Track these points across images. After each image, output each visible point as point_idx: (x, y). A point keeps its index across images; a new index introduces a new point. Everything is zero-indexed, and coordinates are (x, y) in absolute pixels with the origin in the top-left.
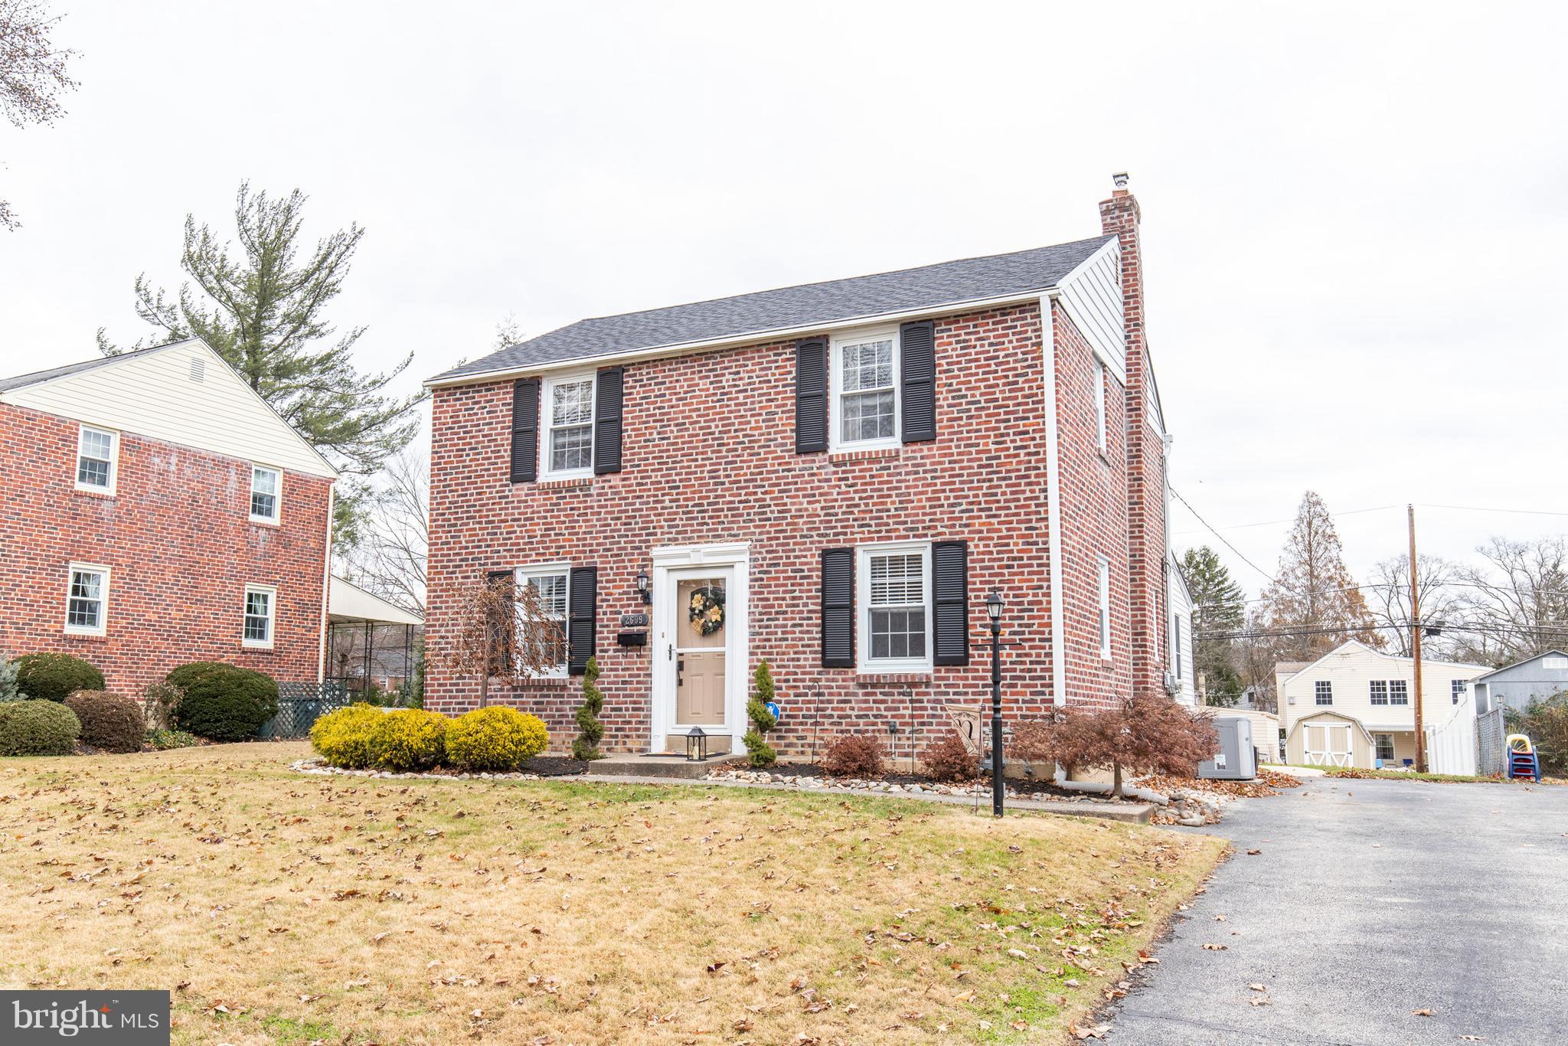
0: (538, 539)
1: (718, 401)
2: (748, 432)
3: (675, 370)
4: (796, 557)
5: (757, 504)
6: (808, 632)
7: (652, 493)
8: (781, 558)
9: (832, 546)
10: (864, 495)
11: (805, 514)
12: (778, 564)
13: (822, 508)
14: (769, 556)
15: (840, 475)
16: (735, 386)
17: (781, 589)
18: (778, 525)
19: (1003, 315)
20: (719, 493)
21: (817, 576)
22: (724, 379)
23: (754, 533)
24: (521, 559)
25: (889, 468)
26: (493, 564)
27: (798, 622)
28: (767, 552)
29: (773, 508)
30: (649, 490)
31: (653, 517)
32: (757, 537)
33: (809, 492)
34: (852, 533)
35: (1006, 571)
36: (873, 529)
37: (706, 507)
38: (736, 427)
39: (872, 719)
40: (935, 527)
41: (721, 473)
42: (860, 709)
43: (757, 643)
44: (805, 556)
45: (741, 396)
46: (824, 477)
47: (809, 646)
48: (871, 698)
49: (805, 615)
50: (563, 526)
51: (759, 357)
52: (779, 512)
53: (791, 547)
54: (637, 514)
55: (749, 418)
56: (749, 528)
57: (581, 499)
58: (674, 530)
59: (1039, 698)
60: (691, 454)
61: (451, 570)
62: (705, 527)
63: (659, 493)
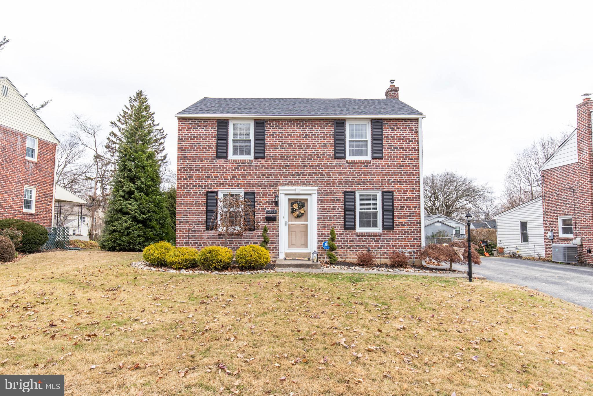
0: (229, 180)
1: (305, 137)
2: (316, 149)
3: (287, 124)
4: (334, 193)
5: (320, 174)
6: (339, 218)
7: (278, 167)
8: (329, 193)
9: (347, 190)
10: (359, 174)
11: (338, 179)
12: (328, 195)
13: (344, 177)
14: (324, 192)
15: (350, 167)
16: (311, 133)
17: (329, 203)
18: (328, 182)
19: (405, 121)
20: (305, 169)
21: (342, 200)
22: (307, 130)
23: (319, 184)
24: (221, 187)
25: (367, 166)
26: (208, 188)
27: (335, 214)
29: (326, 176)
30: (277, 166)
31: (278, 176)
32: (320, 185)
33: (339, 172)
34: (355, 186)
35: (406, 201)
36: (362, 185)
37: (300, 174)
38: (312, 147)
39: (361, 247)
40: (383, 186)
41: (306, 162)
42: (357, 243)
43: (320, 221)
44: (338, 193)
45: (313, 136)
46: (344, 167)
47: (339, 223)
48: (361, 240)
49: (338, 212)
50: (240, 176)
51: (320, 124)
52: (328, 177)
53: (333, 189)
54: (272, 174)
55: (316, 145)
56: (317, 182)
57: (248, 167)
58: (287, 181)
59: (416, 240)
60: (294, 155)
61: (188, 189)
62: (300, 181)
63: (281, 167)
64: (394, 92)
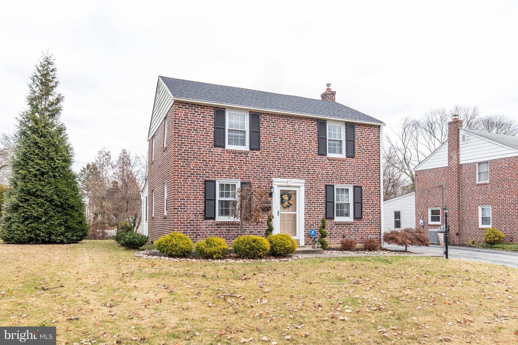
0: (227, 170)
1: (294, 133)
2: (303, 145)
3: (279, 119)
4: (318, 186)
5: (306, 168)
6: (321, 209)
7: (271, 159)
8: (314, 186)
9: (328, 184)
10: (337, 170)
11: (321, 173)
12: (313, 188)
13: (326, 172)
14: (310, 185)
15: (330, 163)
16: (299, 129)
17: (314, 195)
18: (313, 176)
19: (370, 127)
20: (294, 163)
21: (324, 192)
22: (295, 126)
23: (305, 177)
24: (219, 176)
25: (343, 163)
26: (206, 177)
27: (318, 205)
28: (310, 184)
29: (311, 170)
30: (270, 158)
31: (272, 168)
32: (306, 179)
33: (322, 167)
34: (333, 181)
35: (370, 195)
36: (339, 180)
37: (290, 167)
38: (300, 143)
39: (338, 234)
40: (354, 182)
41: (295, 157)
42: (335, 231)
43: (307, 211)
44: (321, 186)
45: (301, 133)
46: (325, 163)
47: (322, 213)
48: (338, 228)
49: (321, 204)
50: (237, 166)
51: (307, 122)
52: (313, 172)
53: (317, 183)
54: (266, 166)
55: (304, 141)
56: (304, 175)
57: (244, 157)
58: (279, 173)
59: (377, 228)
60: (285, 149)
61: (186, 177)
62: (290, 173)
63: (274, 160)
64: (332, 95)
